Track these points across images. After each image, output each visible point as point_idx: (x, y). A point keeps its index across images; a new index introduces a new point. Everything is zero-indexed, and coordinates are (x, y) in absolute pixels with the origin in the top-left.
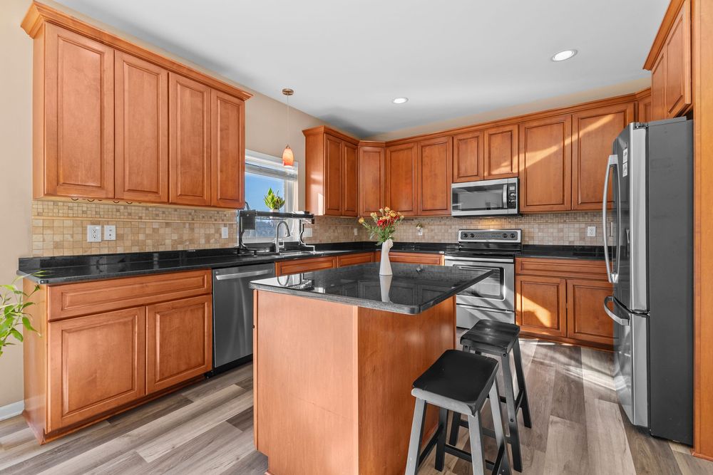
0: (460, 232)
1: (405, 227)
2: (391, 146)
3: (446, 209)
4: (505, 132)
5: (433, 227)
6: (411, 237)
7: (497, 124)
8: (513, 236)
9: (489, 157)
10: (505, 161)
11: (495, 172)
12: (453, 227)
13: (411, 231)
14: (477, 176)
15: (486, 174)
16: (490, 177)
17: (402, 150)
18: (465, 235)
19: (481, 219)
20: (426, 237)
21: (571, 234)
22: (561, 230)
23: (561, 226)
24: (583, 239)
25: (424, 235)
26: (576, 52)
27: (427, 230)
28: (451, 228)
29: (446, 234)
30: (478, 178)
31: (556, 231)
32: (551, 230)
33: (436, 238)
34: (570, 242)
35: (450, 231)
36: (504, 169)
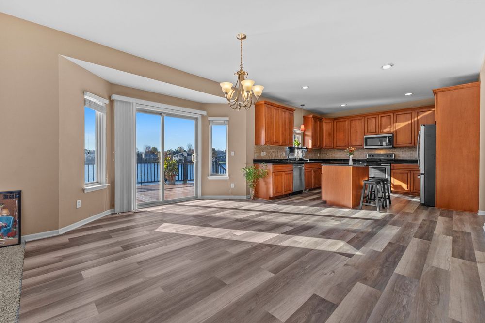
0: (367, 155)
2: (336, 119)
3: (362, 146)
4: (388, 116)
7: (385, 112)
8: (391, 156)
9: (381, 125)
10: (388, 127)
11: (383, 131)
12: (365, 153)
14: (376, 133)
15: (379, 131)
16: (381, 133)
17: (341, 121)
18: (370, 156)
19: (377, 149)
29: (361, 156)
36: (387, 130)
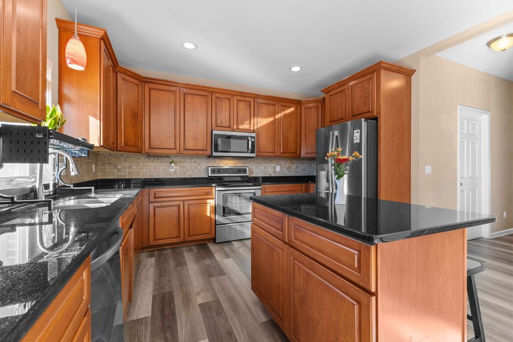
0: (210, 168)
1: (155, 164)
3: (206, 150)
4: (247, 101)
5: (184, 164)
6: (162, 173)
7: (242, 94)
8: (245, 171)
9: (237, 116)
10: (247, 121)
11: (241, 127)
12: (201, 164)
13: (162, 167)
14: (229, 127)
15: (235, 127)
16: (238, 130)
17: (163, 90)
18: (213, 171)
19: (222, 159)
20: (178, 173)
21: (270, 170)
22: (266, 168)
23: (266, 165)
24: (275, 172)
25: (175, 171)
26: (302, 69)
27: (178, 167)
28: (200, 165)
29: (196, 170)
30: (230, 129)
31: (263, 168)
32: (261, 167)
33: (187, 173)
34: (270, 174)
35: (199, 168)
36: (245, 126)
